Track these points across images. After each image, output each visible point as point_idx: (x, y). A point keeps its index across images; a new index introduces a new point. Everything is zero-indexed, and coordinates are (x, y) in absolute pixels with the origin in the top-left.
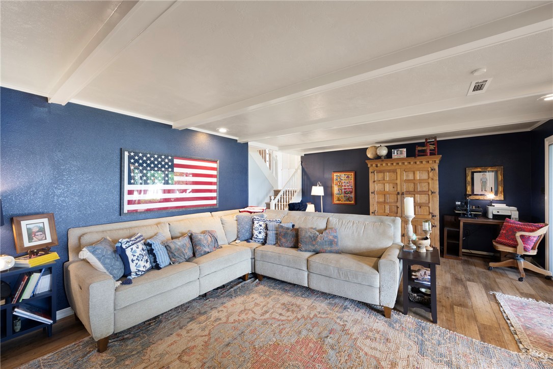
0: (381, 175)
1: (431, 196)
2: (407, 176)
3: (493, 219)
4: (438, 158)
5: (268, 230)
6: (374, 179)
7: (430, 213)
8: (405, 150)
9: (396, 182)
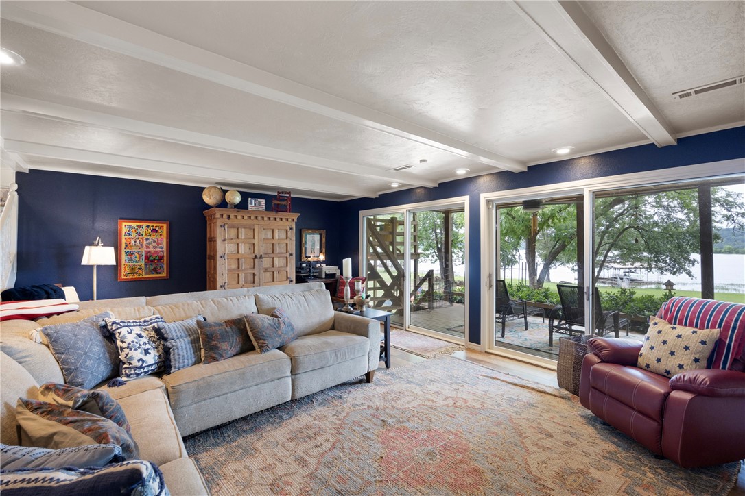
0: (233, 232)
1: (289, 259)
2: (266, 234)
3: (325, 278)
4: (296, 216)
5: (165, 339)
6: (225, 236)
7: (287, 278)
8: (264, 201)
9: (252, 241)
